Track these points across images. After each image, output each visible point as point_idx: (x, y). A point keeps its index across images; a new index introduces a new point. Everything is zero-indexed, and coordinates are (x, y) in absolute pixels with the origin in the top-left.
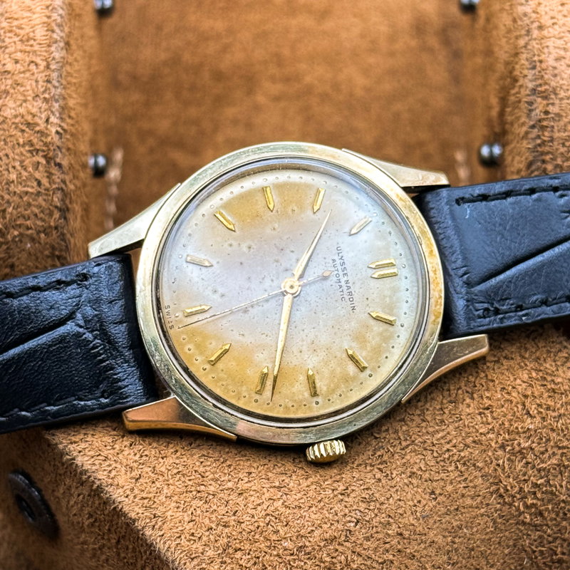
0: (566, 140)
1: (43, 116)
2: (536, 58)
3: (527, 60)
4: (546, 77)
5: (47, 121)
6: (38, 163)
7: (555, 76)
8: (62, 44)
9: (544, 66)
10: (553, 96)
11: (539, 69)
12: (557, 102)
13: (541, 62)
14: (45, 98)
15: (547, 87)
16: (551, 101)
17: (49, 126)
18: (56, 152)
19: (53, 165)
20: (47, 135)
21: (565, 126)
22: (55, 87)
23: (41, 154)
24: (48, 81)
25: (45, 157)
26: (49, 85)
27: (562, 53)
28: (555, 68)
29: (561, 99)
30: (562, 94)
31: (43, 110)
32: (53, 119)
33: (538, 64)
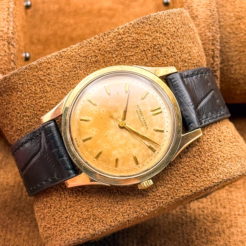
0: (201, 33)
1: (7, 27)
2: (190, 5)
3: (187, 6)
4: (194, 12)
5: (8, 29)
6: (5, 44)
7: (197, 11)
8: (13, 2)
9: (193, 8)
10: (196, 18)
11: (191, 9)
12: (198, 20)
13: (191, 6)
14: (7, 21)
15: (194, 15)
16: (196, 20)
17: (9, 31)
18: (11, 40)
19: (10, 45)
20: (8, 34)
21: (201, 29)
22: (11, 17)
23: (6, 41)
24: (9, 15)
25: (7, 41)
26: (9, 16)
27: (199, 3)
28: (197, 8)
29: (199, 19)
30: (199, 17)
31: (6, 25)
32: (10, 28)
33: (191, 7)
